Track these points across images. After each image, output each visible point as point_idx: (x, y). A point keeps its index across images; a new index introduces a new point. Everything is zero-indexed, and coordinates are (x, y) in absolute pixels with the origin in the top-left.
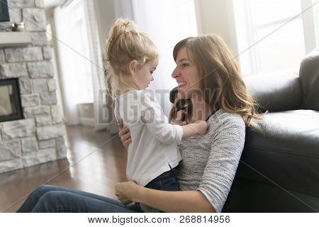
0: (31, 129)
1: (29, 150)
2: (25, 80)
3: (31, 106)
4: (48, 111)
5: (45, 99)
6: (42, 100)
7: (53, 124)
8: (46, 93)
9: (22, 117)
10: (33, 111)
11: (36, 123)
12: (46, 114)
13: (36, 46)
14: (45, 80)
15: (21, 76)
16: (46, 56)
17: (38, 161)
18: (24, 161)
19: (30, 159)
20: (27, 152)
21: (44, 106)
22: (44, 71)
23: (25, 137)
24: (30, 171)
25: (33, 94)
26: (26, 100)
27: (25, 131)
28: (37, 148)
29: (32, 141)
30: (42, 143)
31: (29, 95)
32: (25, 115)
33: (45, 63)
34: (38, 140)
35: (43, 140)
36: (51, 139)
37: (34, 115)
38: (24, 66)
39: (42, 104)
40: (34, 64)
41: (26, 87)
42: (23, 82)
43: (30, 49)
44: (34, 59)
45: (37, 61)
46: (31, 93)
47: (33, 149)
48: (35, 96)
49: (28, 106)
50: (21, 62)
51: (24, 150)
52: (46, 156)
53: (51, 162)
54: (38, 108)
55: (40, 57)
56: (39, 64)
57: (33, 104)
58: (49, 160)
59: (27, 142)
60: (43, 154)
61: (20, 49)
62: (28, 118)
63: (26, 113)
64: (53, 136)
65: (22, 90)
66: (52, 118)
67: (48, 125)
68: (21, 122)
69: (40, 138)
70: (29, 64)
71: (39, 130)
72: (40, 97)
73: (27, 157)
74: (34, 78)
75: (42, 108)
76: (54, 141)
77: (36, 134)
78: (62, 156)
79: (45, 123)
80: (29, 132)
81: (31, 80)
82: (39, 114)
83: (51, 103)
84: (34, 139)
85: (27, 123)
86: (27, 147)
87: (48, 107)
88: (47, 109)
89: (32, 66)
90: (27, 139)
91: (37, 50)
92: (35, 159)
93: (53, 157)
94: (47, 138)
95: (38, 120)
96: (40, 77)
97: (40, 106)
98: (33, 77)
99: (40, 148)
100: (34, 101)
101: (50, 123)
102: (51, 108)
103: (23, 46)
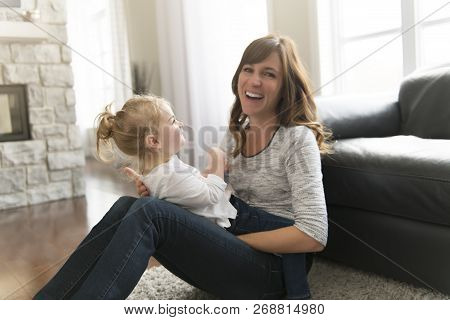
0: (41, 155)
1: (36, 182)
2: (35, 88)
3: (42, 124)
4: (64, 132)
5: (60, 114)
6: (57, 116)
7: (70, 150)
8: (63, 108)
9: (29, 138)
10: (44, 130)
11: (47, 146)
12: (61, 135)
13: (52, 43)
14: (61, 90)
15: (31, 83)
16: (65, 58)
17: (48, 197)
18: (29, 195)
19: (38, 194)
20: (34, 185)
21: (60, 125)
22: (62, 78)
23: (32, 164)
24: (37, 210)
25: (45, 108)
26: (36, 115)
27: (32, 156)
28: (47, 180)
29: (41, 171)
30: (53, 174)
31: (40, 109)
32: (33, 135)
33: (63, 67)
34: (49, 169)
35: (56, 170)
36: (66, 169)
37: (45, 136)
38: (36, 70)
39: (56, 122)
40: (49, 67)
41: (36, 97)
42: (33, 91)
43: (44, 47)
44: (49, 61)
45: (53, 64)
46: (42, 106)
47: (42, 181)
48: (47, 111)
49: (37, 123)
50: (32, 64)
51: (30, 181)
52: (59, 192)
53: (64, 199)
54: (51, 127)
55: (57, 59)
56: (55, 68)
57: (44, 121)
58: (62, 196)
59: (34, 171)
60: (54, 189)
61: (31, 46)
62: (38, 138)
63: (36, 133)
64: (69, 165)
65: (32, 101)
66: (69, 141)
67: (63, 150)
68: (28, 143)
69: (52, 167)
70: (43, 67)
71: (51, 156)
72: (55, 113)
73: (33, 191)
74: (48, 87)
75: (57, 128)
76: (69, 172)
77: (46, 161)
78: (79, 193)
79: (59, 148)
80: (38, 158)
81: (43, 89)
82: (52, 135)
83: (68, 121)
84: (44, 167)
85: (36, 146)
86: (35, 178)
87: (64, 126)
88: (62, 128)
89: (47, 70)
90: (35, 167)
91: (53, 50)
92: (44, 195)
93: (68, 194)
94: (60, 166)
95: (50, 143)
96: (55, 86)
97: (54, 124)
98: (46, 84)
99: (51, 181)
100: (46, 117)
101: (66, 148)
102: (68, 129)
103: (36, 42)
